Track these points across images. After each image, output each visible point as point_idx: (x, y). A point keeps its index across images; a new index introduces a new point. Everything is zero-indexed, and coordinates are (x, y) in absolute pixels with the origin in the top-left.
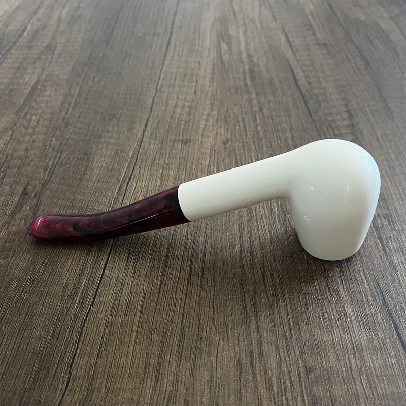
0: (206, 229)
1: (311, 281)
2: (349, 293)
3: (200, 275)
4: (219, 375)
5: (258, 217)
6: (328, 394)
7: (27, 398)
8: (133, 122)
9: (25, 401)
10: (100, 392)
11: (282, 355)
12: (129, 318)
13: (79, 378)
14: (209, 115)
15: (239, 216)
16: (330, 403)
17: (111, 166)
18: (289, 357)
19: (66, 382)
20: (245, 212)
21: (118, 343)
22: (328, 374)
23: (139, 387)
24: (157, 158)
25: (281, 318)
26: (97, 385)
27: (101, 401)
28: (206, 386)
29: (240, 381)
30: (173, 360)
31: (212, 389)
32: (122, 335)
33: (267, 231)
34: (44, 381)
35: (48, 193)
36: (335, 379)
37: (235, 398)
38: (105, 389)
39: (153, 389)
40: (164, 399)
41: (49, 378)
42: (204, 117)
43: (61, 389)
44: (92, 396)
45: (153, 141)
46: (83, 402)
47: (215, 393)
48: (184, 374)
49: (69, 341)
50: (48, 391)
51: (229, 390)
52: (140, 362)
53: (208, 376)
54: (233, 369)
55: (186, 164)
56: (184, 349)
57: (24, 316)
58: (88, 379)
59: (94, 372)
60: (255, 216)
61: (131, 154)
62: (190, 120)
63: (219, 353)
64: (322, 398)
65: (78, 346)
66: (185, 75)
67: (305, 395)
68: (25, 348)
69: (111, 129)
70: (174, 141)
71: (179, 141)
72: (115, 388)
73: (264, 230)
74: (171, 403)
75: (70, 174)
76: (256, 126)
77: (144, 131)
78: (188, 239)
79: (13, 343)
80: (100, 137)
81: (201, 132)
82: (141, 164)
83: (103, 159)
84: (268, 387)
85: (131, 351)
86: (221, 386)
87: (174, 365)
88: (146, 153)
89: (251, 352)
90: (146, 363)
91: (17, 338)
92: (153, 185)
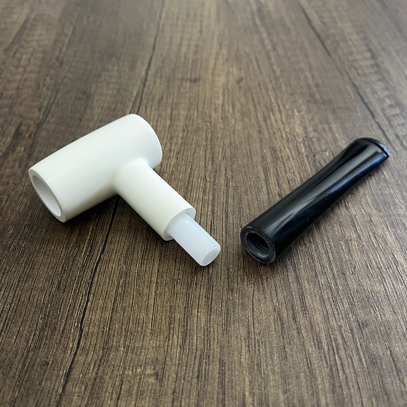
0: (226, 172)
1: (352, 226)
2: (397, 239)
3: (224, 220)
4: (257, 331)
5: (285, 158)
6: (389, 352)
7: (31, 358)
8: (134, 61)
9: (29, 362)
10: (118, 351)
11: (328, 307)
12: (146, 268)
13: (93, 335)
14: (217, 54)
15: (263, 157)
16: (392, 362)
17: (114, 106)
18: (337, 310)
19: (77, 340)
20: (269, 153)
21: (136, 295)
22: (385, 329)
23: (164, 346)
24: (165, 98)
25: (323, 267)
26: (114, 343)
27: (121, 362)
28: (243, 344)
29: (283, 338)
30: (202, 314)
31: (251, 347)
32: (139, 286)
33: (296, 173)
34: (51, 338)
35: (44, 133)
36: (394, 334)
37: (279, 358)
38: (124, 348)
39: (180, 348)
40: (195, 358)
41: (56, 335)
42: (213, 56)
43: (72, 348)
44: (109, 357)
45: (158, 80)
46: (98, 362)
47: (255, 351)
48: (216, 330)
49: (78, 293)
50: (56, 351)
51: (271, 348)
52: (163, 317)
53: (245, 332)
54: (273, 324)
55: (198, 104)
56: (214, 302)
57: (23, 265)
58: (102, 336)
59: (109, 329)
60: (280, 157)
61: (135, 93)
62: (197, 59)
63: (254, 307)
64: (382, 356)
65: (88, 299)
66: (188, 15)
67: (361, 353)
68: (26, 301)
69: (111, 68)
70: (182, 80)
71: (187, 80)
72: (136, 347)
73: (292, 171)
74: (204, 364)
75: (69, 114)
76: (271, 65)
77: (148, 69)
78: (206, 181)
79: (12, 295)
80: (99, 76)
81: (210, 71)
82: (147, 103)
83: (104, 98)
84: (316, 344)
85: (151, 305)
86: (261, 343)
87: (203, 320)
88: (151, 92)
89: (292, 305)
90: (170, 318)
91: (16, 290)
92: (162, 125)
